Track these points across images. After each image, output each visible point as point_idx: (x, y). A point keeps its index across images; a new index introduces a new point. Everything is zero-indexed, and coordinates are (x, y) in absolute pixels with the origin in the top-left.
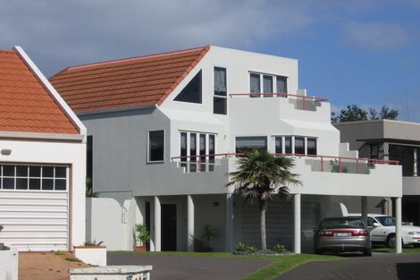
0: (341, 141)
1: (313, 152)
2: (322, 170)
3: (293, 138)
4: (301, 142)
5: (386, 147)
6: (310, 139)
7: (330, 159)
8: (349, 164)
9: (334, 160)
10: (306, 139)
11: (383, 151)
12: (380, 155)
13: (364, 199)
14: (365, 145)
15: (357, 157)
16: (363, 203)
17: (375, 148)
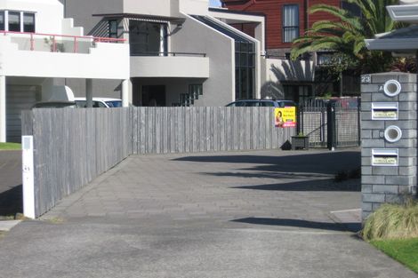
0: (65, 16)
1: (30, 28)
2: (32, 49)
3: (6, 13)
4: (17, 17)
5: (126, 23)
6: (26, 14)
7: (45, 37)
8: (67, 42)
9: (48, 37)
10: (22, 14)
11: (122, 27)
12: (119, 32)
13: (89, 81)
14: (102, 21)
15: (82, 35)
16: (88, 86)
17: (114, 24)
